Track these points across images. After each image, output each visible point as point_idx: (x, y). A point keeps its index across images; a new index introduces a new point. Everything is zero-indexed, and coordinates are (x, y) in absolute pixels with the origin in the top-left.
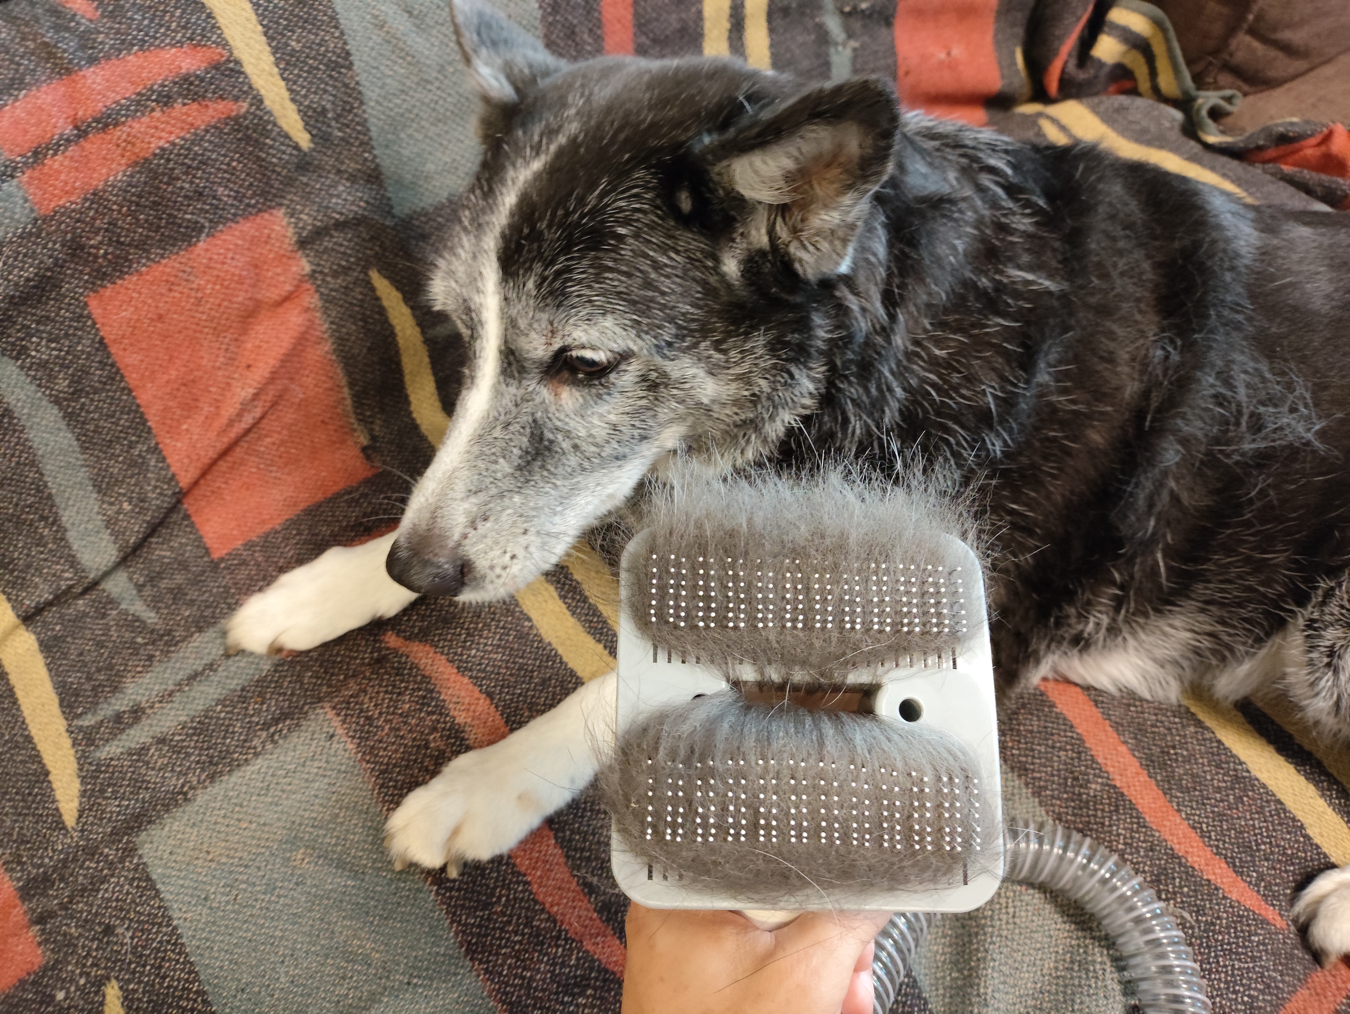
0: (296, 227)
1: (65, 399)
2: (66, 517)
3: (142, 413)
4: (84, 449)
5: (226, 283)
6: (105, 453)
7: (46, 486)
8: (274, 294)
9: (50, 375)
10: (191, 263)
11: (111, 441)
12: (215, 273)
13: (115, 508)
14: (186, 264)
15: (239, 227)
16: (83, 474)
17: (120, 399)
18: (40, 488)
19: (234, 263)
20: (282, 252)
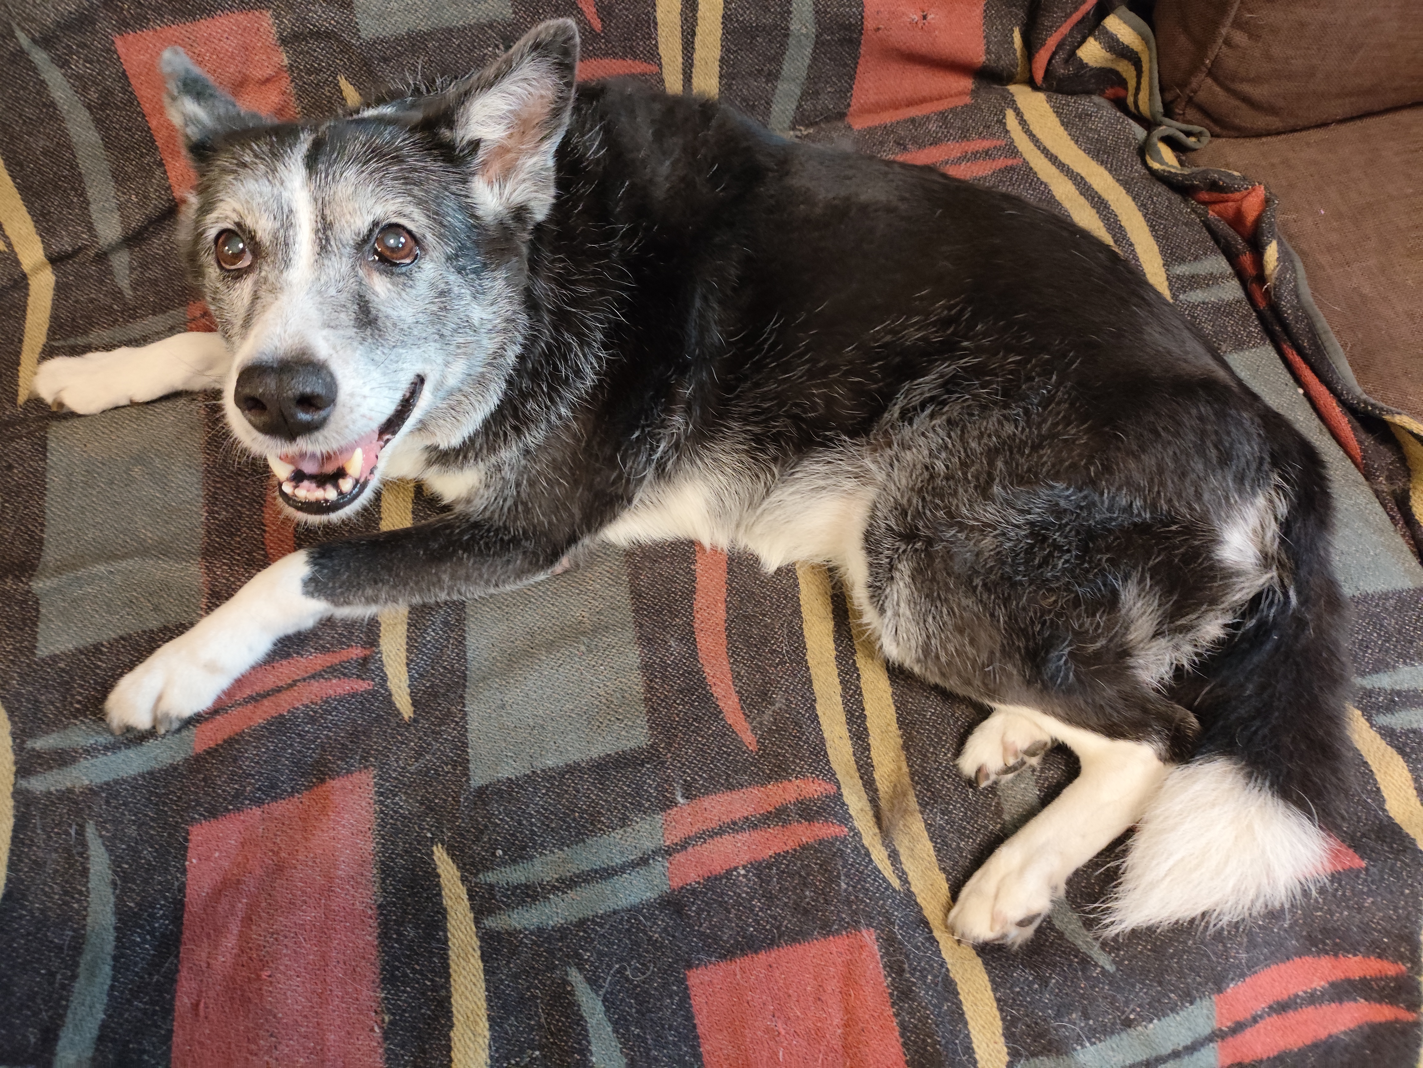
0: (279, 27)
1: (95, 107)
2: (91, 193)
3: (151, 134)
4: (107, 147)
5: (222, 56)
6: (123, 155)
7: (78, 166)
8: (259, 74)
9: (84, 87)
10: (195, 33)
11: (127, 148)
12: (213, 46)
13: (126, 197)
14: (191, 33)
15: (235, 16)
16: (105, 165)
17: (136, 120)
18: (74, 166)
19: (229, 42)
20: (267, 43)
